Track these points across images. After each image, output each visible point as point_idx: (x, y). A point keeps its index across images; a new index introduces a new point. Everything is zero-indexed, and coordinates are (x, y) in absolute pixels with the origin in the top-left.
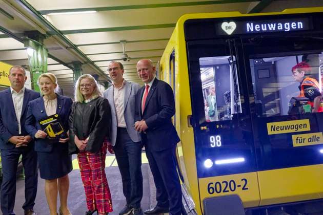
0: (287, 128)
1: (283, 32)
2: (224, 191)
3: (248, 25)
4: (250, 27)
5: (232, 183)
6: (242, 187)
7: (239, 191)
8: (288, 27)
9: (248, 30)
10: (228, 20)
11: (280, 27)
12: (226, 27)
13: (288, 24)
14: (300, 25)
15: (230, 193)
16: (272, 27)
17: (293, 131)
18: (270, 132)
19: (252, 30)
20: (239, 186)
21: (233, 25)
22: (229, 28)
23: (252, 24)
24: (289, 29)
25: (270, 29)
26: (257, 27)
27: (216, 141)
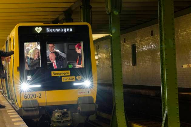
0: (60, 74)
1: (63, 33)
2: (31, 98)
3: (47, 29)
4: (48, 30)
5: (35, 95)
6: (39, 97)
7: (37, 99)
8: (65, 30)
9: (47, 31)
10: (38, 26)
11: (62, 30)
12: (37, 30)
13: (66, 29)
14: (71, 30)
15: (34, 99)
16: (58, 30)
17: (63, 75)
18: (52, 75)
19: (49, 31)
20: (37, 96)
21: (40, 29)
22: (39, 30)
23: (49, 29)
24: (65, 31)
25: (57, 31)
26: (51, 30)
27: (29, 78)
